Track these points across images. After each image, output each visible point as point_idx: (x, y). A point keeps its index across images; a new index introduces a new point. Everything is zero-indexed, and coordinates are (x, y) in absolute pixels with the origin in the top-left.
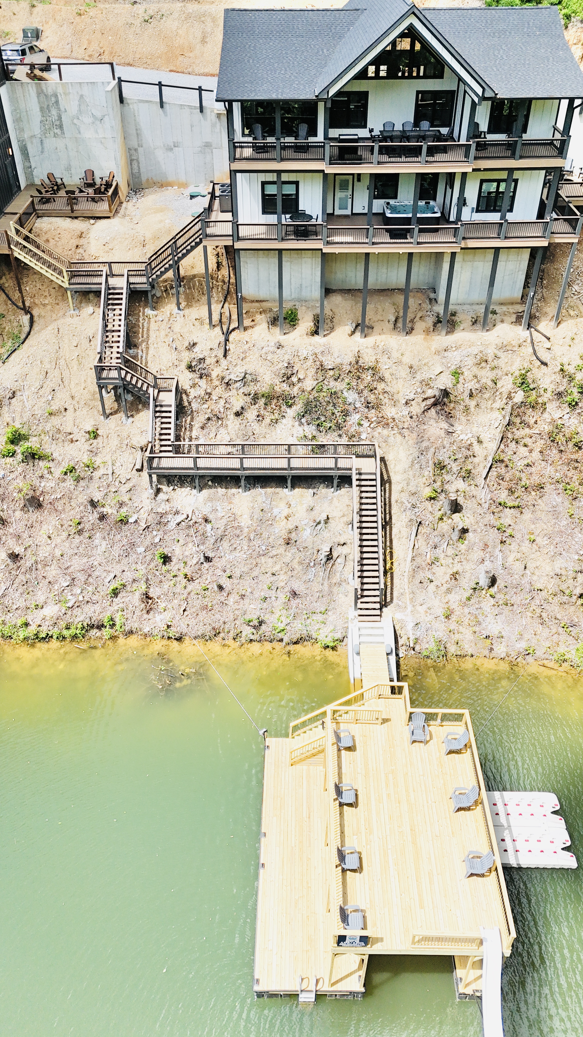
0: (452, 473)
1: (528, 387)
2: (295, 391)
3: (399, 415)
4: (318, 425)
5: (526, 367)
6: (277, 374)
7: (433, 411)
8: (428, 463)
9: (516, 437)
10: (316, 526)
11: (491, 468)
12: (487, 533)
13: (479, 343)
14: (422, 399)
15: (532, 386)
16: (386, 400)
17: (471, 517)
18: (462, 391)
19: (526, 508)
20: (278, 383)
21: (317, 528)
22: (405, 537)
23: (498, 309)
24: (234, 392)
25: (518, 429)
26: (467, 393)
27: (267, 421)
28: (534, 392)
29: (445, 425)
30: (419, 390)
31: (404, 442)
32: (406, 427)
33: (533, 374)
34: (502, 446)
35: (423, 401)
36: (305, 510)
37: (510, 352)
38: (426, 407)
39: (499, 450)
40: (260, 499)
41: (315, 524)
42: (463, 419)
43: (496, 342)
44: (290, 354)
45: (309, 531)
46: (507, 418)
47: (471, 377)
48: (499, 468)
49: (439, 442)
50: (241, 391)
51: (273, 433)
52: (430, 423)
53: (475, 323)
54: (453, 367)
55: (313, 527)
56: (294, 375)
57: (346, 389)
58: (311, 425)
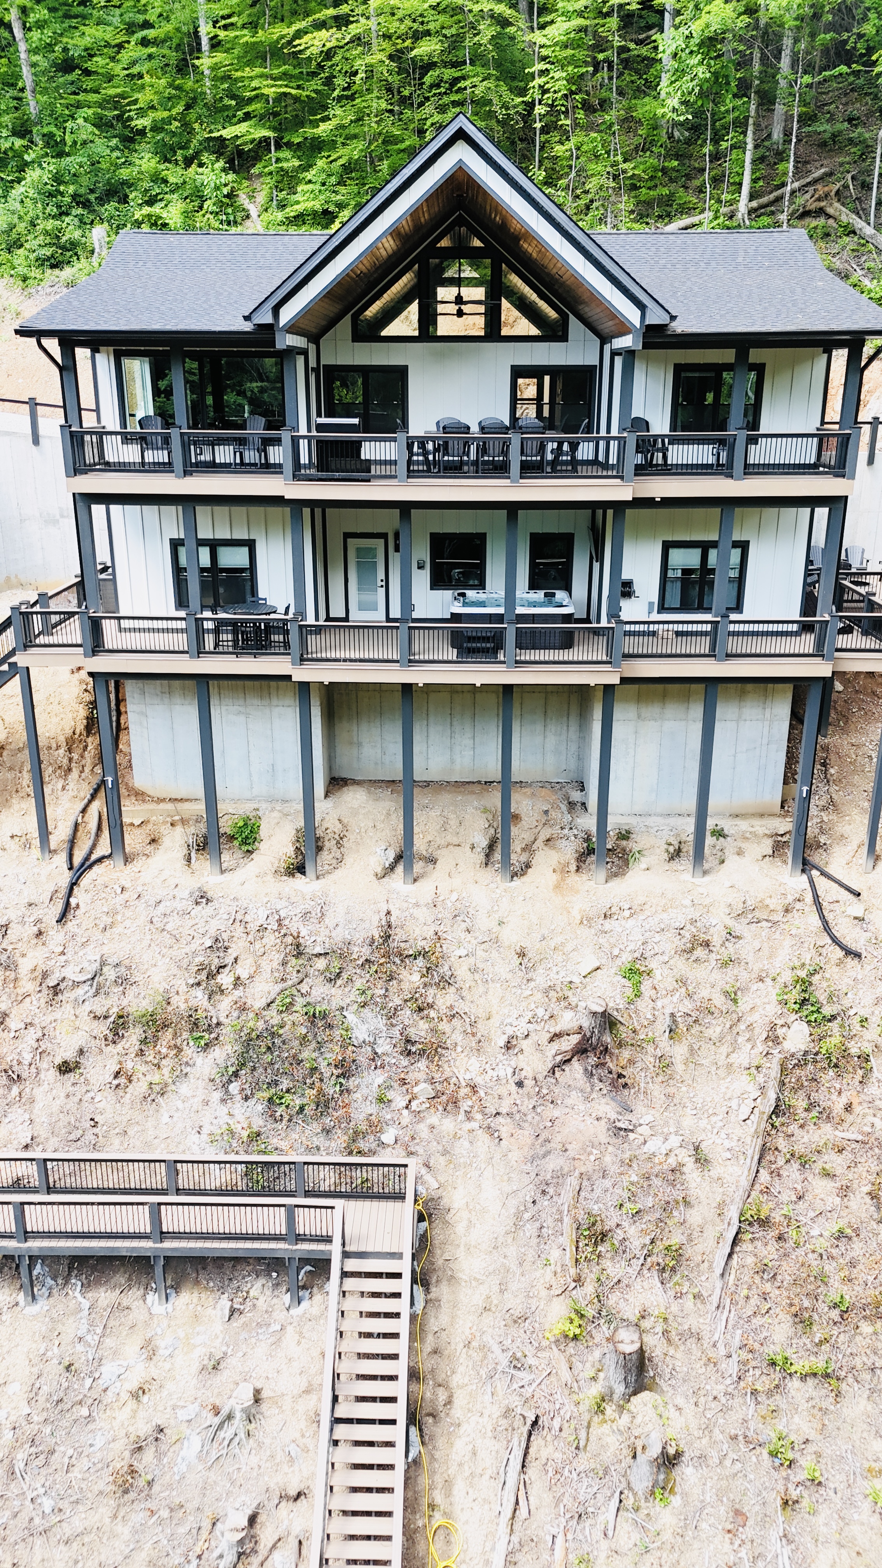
0: (628, 1256)
1: (818, 1011)
2: (223, 1009)
3: (487, 1077)
4: (270, 1100)
5: (808, 962)
6: (184, 964)
7: (576, 1068)
8: (561, 1220)
9: (799, 1149)
10: (221, 1426)
11: (735, 1242)
12: (738, 1466)
13: (687, 902)
14: (549, 1036)
15: (827, 1011)
16: (457, 1037)
17: (689, 1409)
18: (649, 1016)
19: (850, 1380)
20: (183, 988)
21: (221, 1434)
22: (489, 1472)
23: (727, 825)
24: (68, 1010)
25: (802, 1126)
26: (663, 1024)
27: (139, 1088)
28: (835, 1025)
29: (606, 1107)
30: (540, 1012)
31: (498, 1156)
32: (504, 1111)
33: (828, 980)
34: (764, 1176)
35: (551, 1040)
36: (196, 1367)
37: (764, 924)
38: (559, 1058)
39: (757, 1187)
40: (73, 1327)
41: (217, 1420)
42: (656, 1093)
43: (730, 901)
44: (226, 916)
45: (194, 1444)
46: (772, 1095)
47: (670, 983)
48: (759, 1244)
49: (592, 1158)
50: (87, 1007)
51: (151, 1123)
52: (569, 1102)
53: (676, 854)
54: (626, 958)
55: (212, 1430)
56: (227, 969)
57: (356, 1006)
58: (251, 1102)
